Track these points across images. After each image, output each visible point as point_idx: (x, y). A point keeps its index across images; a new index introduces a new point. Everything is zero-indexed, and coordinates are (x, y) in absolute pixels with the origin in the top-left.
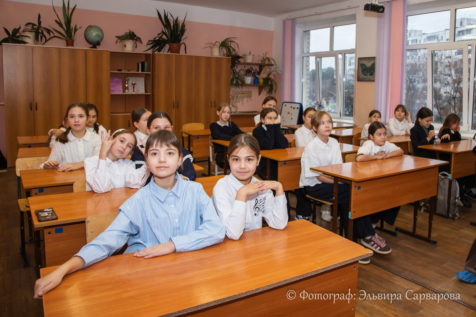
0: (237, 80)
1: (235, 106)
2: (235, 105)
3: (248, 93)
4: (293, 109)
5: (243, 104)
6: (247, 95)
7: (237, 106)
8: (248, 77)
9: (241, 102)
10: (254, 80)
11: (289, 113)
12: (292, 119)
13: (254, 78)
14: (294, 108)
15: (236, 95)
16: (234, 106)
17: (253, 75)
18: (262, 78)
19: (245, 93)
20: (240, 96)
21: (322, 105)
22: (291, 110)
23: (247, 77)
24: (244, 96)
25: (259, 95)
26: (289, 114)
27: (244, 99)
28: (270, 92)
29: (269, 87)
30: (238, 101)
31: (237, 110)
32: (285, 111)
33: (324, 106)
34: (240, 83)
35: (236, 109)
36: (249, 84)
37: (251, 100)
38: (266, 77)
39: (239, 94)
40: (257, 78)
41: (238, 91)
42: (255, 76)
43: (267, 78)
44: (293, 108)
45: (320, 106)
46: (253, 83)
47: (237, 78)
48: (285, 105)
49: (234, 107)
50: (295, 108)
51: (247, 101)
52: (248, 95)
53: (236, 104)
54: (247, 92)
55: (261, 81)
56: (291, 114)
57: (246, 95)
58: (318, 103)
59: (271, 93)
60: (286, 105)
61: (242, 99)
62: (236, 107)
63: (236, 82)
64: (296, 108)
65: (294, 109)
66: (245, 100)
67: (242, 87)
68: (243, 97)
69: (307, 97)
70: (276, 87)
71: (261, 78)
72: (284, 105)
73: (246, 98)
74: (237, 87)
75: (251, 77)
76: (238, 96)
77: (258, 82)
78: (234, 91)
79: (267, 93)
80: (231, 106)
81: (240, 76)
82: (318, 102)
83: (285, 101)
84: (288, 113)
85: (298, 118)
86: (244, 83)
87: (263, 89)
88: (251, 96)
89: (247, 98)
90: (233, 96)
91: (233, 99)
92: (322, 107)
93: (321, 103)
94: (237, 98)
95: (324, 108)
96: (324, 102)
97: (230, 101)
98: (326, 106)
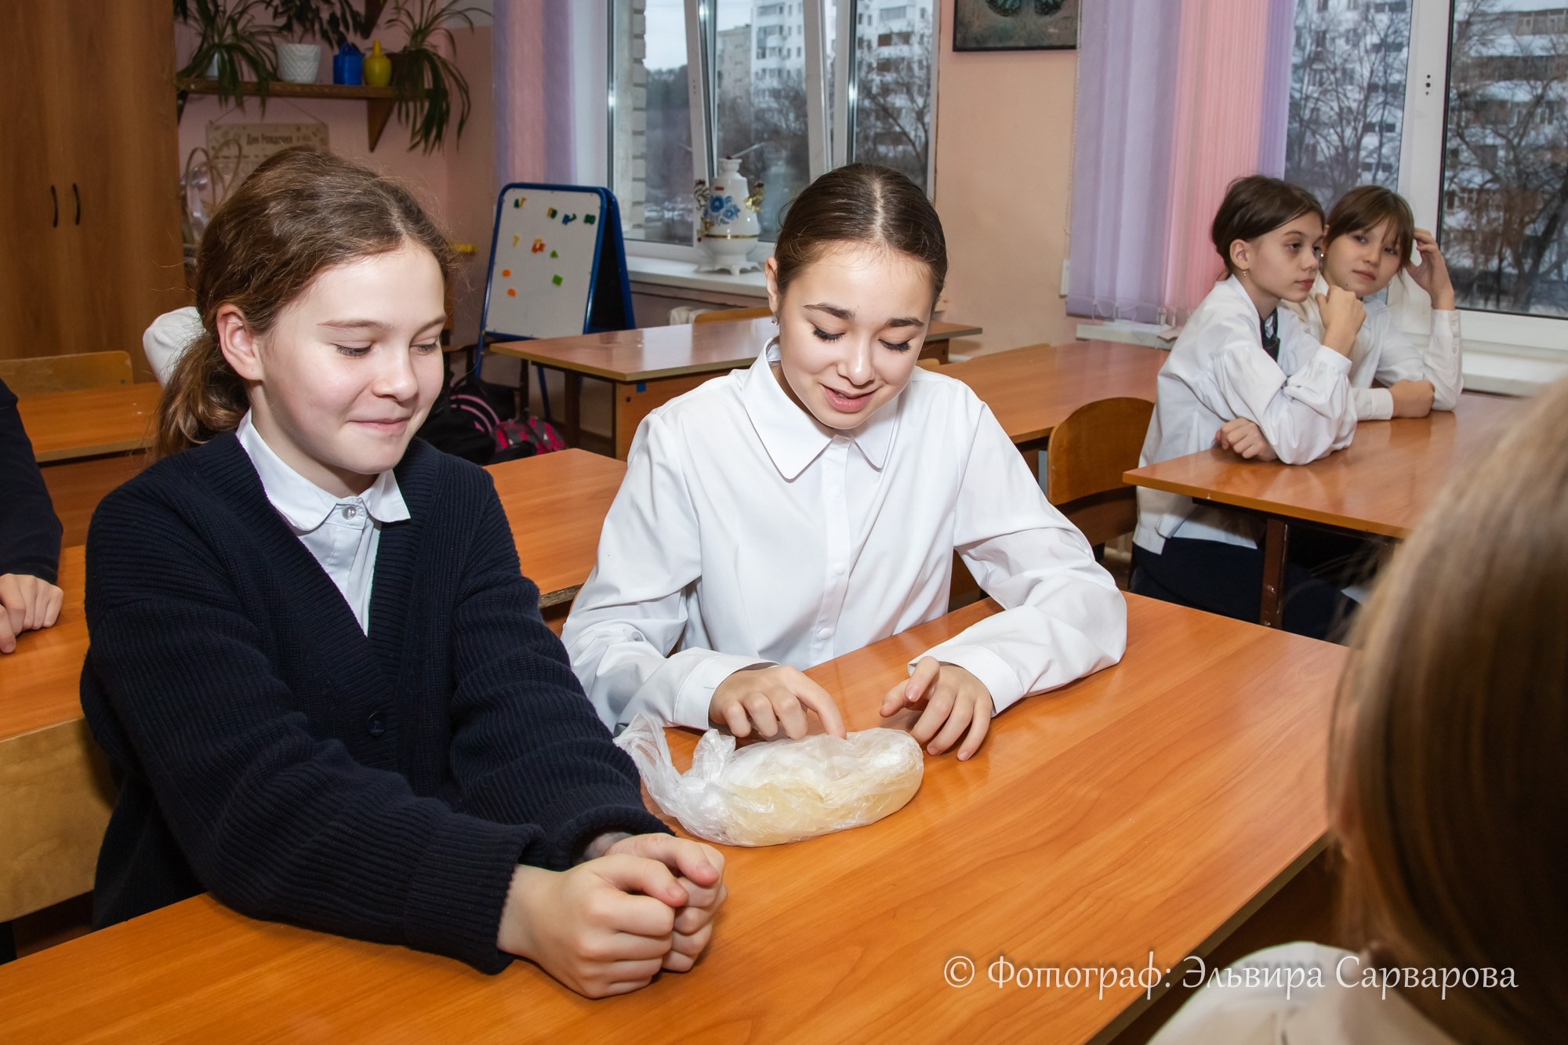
0: (232, 61)
3: (306, 138)
4: (563, 226)
8: (300, 41)
10: (336, 60)
11: (538, 248)
12: (557, 280)
13: (336, 51)
14: (567, 220)
15: (233, 151)
17: (325, 35)
18: (382, 49)
19: (287, 140)
20: (257, 156)
21: (729, 199)
22: (553, 233)
23: (292, 41)
25: (372, 148)
26: (539, 254)
28: (434, 133)
29: (427, 105)
32: (517, 239)
33: (739, 206)
34: (248, 76)
36: (305, 87)
38: (405, 48)
39: (252, 140)
40: (354, 50)
41: (243, 128)
42: (342, 40)
43: (412, 49)
44: (560, 217)
45: (717, 204)
46: (329, 81)
47: (229, 49)
48: (517, 204)
50: (575, 217)
54: (299, 129)
55: (380, 70)
56: (554, 255)
58: (700, 186)
59: (439, 136)
60: (524, 200)
63: (223, 73)
64: (581, 218)
65: (570, 224)
67: (263, 104)
69: (635, 157)
70: (464, 104)
71: (378, 49)
72: (512, 203)
74: (232, 100)
75: (315, 42)
76: (240, 157)
77: (361, 76)
78: (217, 128)
79: (414, 135)
81: (249, 35)
82: (702, 183)
83: (518, 181)
84: (535, 250)
85: (592, 273)
86: (278, 80)
87: (394, 117)
90: (211, 153)
91: (215, 172)
92: (728, 211)
93: (721, 189)
94: (238, 164)
95: (739, 214)
96: (735, 182)
97: (194, 183)
98: (750, 203)
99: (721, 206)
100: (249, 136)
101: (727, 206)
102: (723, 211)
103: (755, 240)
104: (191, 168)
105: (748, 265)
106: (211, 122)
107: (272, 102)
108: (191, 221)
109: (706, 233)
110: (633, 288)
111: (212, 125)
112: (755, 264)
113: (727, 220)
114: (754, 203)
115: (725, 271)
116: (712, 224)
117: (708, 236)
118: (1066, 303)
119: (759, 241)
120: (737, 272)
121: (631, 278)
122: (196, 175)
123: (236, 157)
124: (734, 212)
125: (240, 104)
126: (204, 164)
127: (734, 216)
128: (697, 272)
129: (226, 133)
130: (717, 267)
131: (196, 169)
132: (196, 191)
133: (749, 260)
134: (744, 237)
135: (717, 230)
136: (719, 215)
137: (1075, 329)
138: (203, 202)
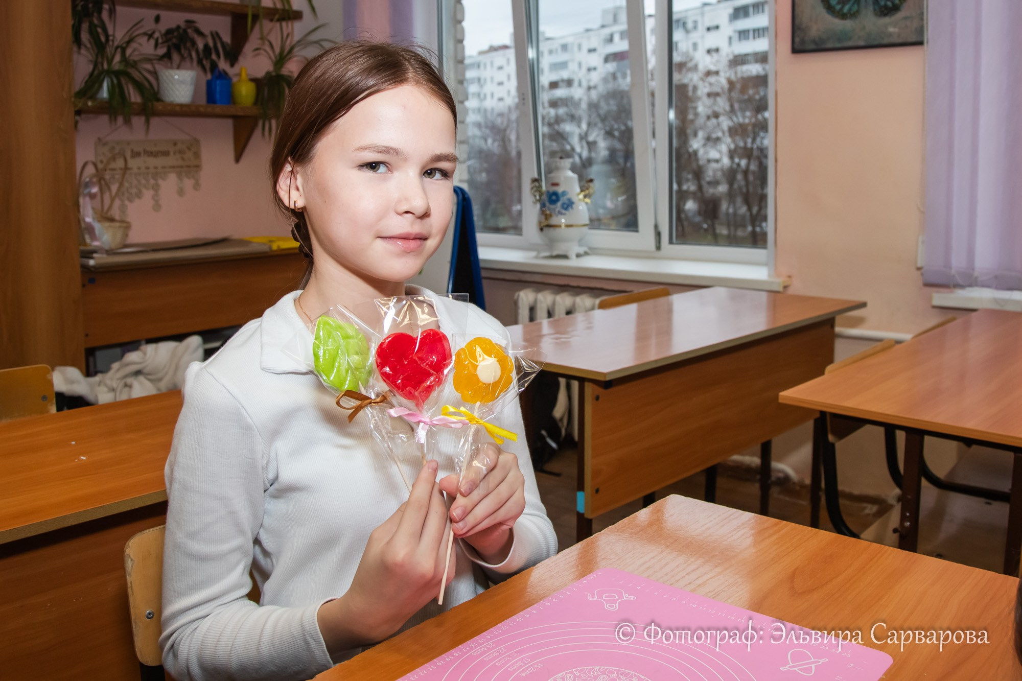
0: (120, 85)
1: (117, 217)
2: (116, 213)
3: (181, 152)
5: (157, 207)
6: (180, 163)
7: (129, 219)
8: (178, 68)
9: (148, 194)
10: (209, 84)
13: (209, 76)
15: (120, 163)
16: (112, 220)
17: (200, 62)
18: (247, 75)
19: (166, 154)
20: (139, 168)
21: (564, 193)
23: (172, 68)
24: (164, 167)
25: (238, 159)
27: (160, 182)
30: (134, 191)
31: (126, 235)
33: (573, 200)
34: (135, 97)
35: (119, 234)
36: (181, 106)
37: (197, 186)
38: (268, 73)
39: (136, 154)
40: (224, 76)
41: (128, 143)
42: (214, 66)
43: (274, 74)
45: (554, 198)
46: (203, 100)
47: (118, 74)
49: (107, 224)
51: (181, 192)
52: (183, 159)
53: (123, 209)
54: (175, 144)
55: (245, 91)
57: (172, 160)
58: (535, 184)
61: (152, 182)
62: (122, 221)
63: (111, 92)
66: (169, 184)
67: (148, 122)
68: (158, 174)
71: (244, 74)
73: (172, 177)
74: (120, 120)
75: (191, 68)
76: (126, 168)
77: (230, 97)
78: (105, 144)
80: (94, 219)
81: (135, 62)
86: (159, 100)
87: (258, 132)
88: (198, 167)
89: (179, 176)
90: (100, 166)
91: (103, 182)
92: (563, 204)
93: (556, 184)
94: (124, 175)
95: (574, 206)
96: (568, 179)
97: (86, 191)
98: (581, 196)
99: (558, 200)
100: (132, 151)
101: (563, 200)
102: (559, 204)
103: (586, 229)
104: (83, 178)
105: (581, 250)
106: (99, 139)
107: (155, 121)
108: (83, 225)
109: (546, 223)
110: (484, 274)
111: (100, 142)
112: (586, 249)
113: (563, 211)
114: (585, 196)
115: (565, 257)
116: (551, 216)
117: (549, 226)
118: (922, 274)
119: (590, 228)
120: (574, 256)
121: (482, 265)
122: (87, 185)
123: (121, 169)
124: (569, 205)
125: (127, 122)
126: (94, 176)
127: (569, 208)
128: (536, 257)
129: (113, 148)
130: (555, 253)
131: (87, 180)
132: (87, 199)
133: (580, 245)
134: (577, 226)
135: (554, 221)
136: (557, 208)
137: (930, 299)
138: (93, 209)
